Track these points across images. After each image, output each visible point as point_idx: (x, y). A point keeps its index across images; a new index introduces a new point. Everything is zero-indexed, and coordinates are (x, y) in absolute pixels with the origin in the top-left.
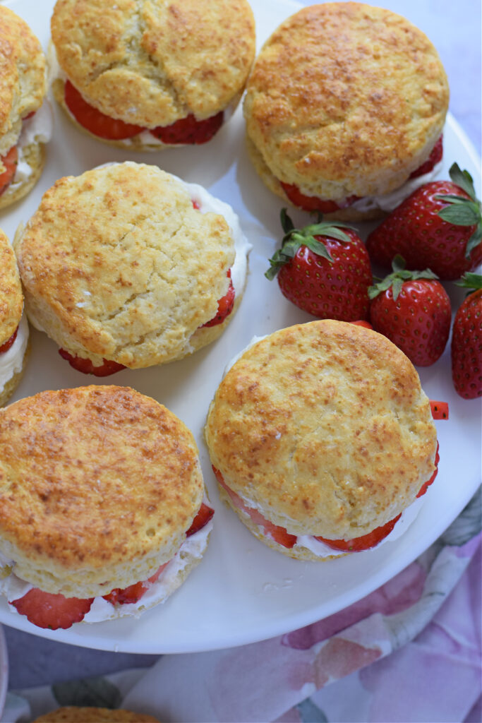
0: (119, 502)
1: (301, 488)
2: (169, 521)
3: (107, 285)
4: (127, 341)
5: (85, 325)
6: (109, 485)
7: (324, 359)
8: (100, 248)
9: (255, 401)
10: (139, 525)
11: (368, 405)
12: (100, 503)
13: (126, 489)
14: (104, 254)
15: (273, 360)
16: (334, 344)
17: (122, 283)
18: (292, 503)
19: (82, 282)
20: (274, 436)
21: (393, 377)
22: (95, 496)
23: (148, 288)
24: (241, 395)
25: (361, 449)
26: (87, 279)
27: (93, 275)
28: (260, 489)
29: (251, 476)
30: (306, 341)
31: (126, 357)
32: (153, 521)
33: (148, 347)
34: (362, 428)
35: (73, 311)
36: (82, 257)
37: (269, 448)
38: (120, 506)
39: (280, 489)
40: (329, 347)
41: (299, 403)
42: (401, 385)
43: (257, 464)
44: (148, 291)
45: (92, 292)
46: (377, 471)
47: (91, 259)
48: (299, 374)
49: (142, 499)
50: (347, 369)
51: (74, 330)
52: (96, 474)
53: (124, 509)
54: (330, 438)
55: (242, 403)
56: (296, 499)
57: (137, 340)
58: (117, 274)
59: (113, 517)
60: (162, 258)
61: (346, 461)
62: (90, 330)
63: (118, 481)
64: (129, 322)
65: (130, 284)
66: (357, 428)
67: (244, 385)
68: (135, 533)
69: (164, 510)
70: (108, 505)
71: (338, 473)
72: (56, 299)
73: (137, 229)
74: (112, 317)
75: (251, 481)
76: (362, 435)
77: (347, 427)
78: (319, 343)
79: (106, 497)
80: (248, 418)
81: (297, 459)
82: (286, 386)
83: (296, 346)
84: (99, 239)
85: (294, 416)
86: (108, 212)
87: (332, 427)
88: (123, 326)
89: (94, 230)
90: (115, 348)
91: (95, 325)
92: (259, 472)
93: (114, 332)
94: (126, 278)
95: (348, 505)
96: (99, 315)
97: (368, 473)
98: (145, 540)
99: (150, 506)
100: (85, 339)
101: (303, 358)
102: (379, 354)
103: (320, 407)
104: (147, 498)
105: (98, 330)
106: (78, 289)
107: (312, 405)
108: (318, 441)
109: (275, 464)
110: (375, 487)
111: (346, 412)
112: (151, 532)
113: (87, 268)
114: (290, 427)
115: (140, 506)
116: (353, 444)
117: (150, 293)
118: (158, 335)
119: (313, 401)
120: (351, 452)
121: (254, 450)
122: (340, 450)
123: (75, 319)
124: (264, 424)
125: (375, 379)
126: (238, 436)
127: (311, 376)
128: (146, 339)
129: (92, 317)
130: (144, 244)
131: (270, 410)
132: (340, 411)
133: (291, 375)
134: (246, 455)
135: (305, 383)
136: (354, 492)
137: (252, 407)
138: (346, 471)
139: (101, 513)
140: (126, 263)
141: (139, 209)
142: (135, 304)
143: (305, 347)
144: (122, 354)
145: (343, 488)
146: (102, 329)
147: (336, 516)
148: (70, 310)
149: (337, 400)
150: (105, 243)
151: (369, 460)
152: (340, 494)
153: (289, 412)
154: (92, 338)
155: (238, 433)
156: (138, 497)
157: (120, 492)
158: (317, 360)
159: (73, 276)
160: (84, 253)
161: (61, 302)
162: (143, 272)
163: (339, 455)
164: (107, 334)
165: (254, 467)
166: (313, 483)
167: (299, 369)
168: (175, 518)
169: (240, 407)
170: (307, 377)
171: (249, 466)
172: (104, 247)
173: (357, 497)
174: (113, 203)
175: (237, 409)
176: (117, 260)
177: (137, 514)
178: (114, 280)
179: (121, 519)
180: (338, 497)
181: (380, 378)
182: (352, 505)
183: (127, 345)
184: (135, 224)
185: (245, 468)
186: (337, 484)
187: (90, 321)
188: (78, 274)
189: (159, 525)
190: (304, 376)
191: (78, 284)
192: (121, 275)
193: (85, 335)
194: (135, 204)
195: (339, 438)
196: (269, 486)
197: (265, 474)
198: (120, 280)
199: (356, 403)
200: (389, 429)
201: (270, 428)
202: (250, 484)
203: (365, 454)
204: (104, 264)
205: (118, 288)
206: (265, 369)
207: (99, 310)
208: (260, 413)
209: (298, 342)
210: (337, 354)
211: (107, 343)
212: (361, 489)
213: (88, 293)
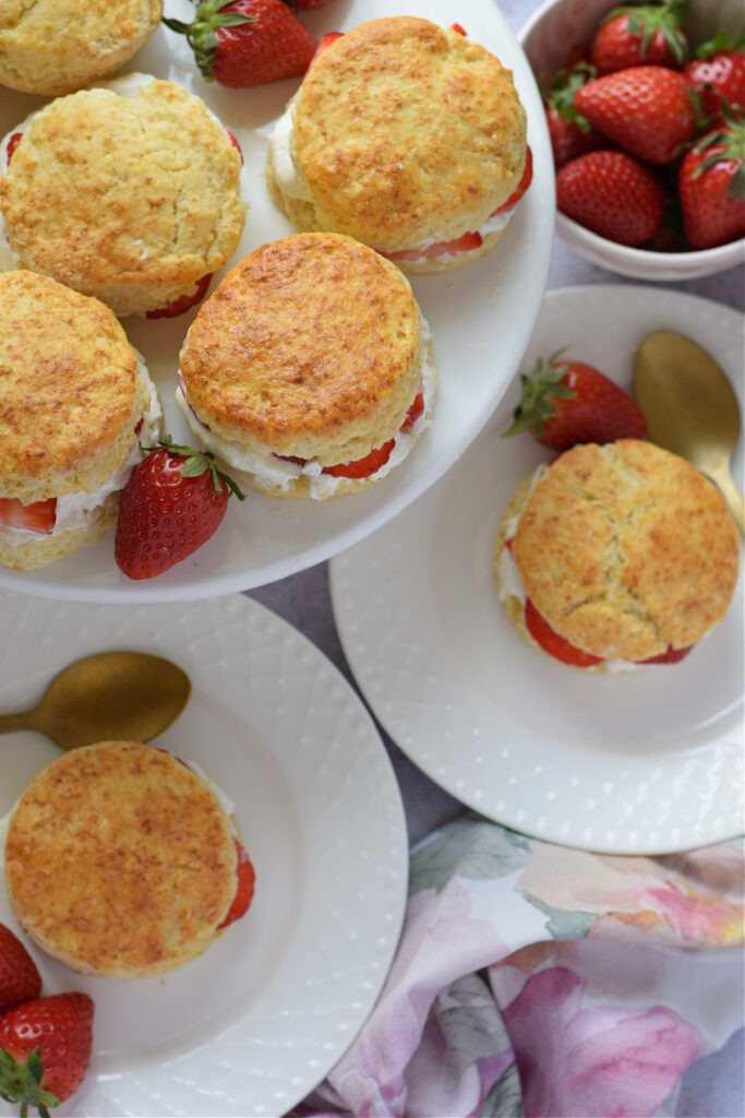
0: (357, 333)
1: (456, 184)
2: (404, 315)
3: (148, 218)
4: (206, 246)
5: (164, 267)
6: (335, 327)
7: (359, 82)
8: (106, 199)
9: (353, 163)
10: (388, 337)
11: (427, 75)
12: (345, 347)
13: (351, 319)
14: (115, 199)
15: (327, 124)
16: (351, 64)
17: (155, 205)
18: (463, 201)
19: (124, 238)
20: (399, 170)
21: (416, 39)
22: (336, 345)
23: (177, 189)
24: (339, 172)
25: (462, 110)
26: (125, 231)
27: (126, 224)
28: (432, 219)
29: (415, 216)
30: (329, 84)
31: (217, 260)
32: (393, 325)
33: (224, 234)
34: (444, 95)
35: (144, 267)
36: (102, 220)
37: (404, 182)
38: (360, 335)
39: (444, 202)
40: (351, 69)
41: (382, 130)
42: (428, 38)
43: (408, 203)
44: (180, 191)
45: (141, 237)
46: (489, 112)
47: (110, 214)
48: (356, 111)
49: (370, 316)
50: (383, 69)
51: (160, 280)
52: (317, 327)
53: (365, 335)
54: (434, 127)
55: (346, 176)
56: (462, 196)
57: (211, 237)
58: (144, 202)
59: (365, 347)
60: (160, 156)
61: (463, 130)
62: (172, 266)
63: (339, 319)
64: (193, 229)
65: (163, 199)
66: (442, 100)
67: (331, 163)
68: (392, 345)
69: (392, 311)
70: (351, 343)
71: (467, 144)
72: (119, 273)
73: (116, 154)
74: (175, 240)
75: (418, 220)
76: (449, 98)
77: (435, 106)
78: (342, 74)
79: (344, 338)
80: (366, 180)
81: (431, 166)
82: (359, 129)
83: (328, 96)
84: (98, 191)
85: (391, 139)
86: (77, 167)
87: (425, 118)
88: (192, 238)
89: (84, 191)
90: (203, 261)
91: (171, 260)
92: (417, 206)
93: (189, 249)
94: (155, 198)
95: (498, 159)
96: (165, 249)
97: (487, 121)
98: (404, 344)
99: (380, 315)
100: (175, 278)
101: (344, 98)
102: (388, 34)
103: (400, 114)
104: (373, 311)
105: (177, 260)
106: (128, 247)
107: (393, 119)
108: (429, 138)
109: (420, 188)
110: (501, 125)
111: (419, 97)
112: (401, 335)
113: (114, 224)
114: (400, 150)
115: (373, 323)
116: (453, 112)
117: (184, 191)
118: (220, 218)
119: (390, 115)
120: (459, 119)
121: (397, 195)
122: (451, 126)
123: (152, 270)
124: (379, 171)
125: (407, 53)
126: (373, 201)
127: (366, 102)
128: (217, 229)
129: (161, 256)
130: (135, 160)
131: (371, 157)
132: (416, 101)
133: (352, 118)
134: (393, 206)
135: (370, 111)
136: (492, 145)
137: (357, 170)
138: (471, 137)
139: (354, 353)
140: (140, 188)
141: (98, 137)
142: (183, 211)
143: (336, 88)
144: (211, 260)
145: (482, 150)
146: (180, 257)
147: (500, 176)
148: (140, 269)
149: (404, 96)
150: (107, 190)
151: (476, 111)
152: (484, 157)
153: (386, 143)
154: (180, 272)
155: (370, 199)
156: (366, 317)
157: (350, 325)
158: (355, 88)
159: (112, 241)
160: (98, 215)
161: (126, 270)
162: (162, 180)
163: (453, 130)
164: (187, 257)
165: (410, 208)
166: (460, 170)
167: (352, 107)
168: (408, 310)
169: (348, 180)
170: (366, 106)
171: (405, 211)
172: (109, 194)
173: (498, 146)
174: (72, 155)
175: (347, 185)
176: (132, 192)
177: (378, 330)
178: (147, 209)
179: (372, 345)
180: (485, 161)
181: (410, 50)
182: (500, 155)
183: (207, 250)
184: (108, 153)
185: (404, 216)
186: (475, 152)
187: (164, 261)
188: (114, 235)
189: (401, 324)
190: (361, 108)
191: (123, 243)
192: (148, 200)
193: (173, 275)
194: (89, 138)
195: (439, 119)
196: (434, 209)
197: (422, 204)
198: (152, 205)
199: (417, 84)
200: (460, 76)
201: (387, 168)
202: (419, 224)
203: (469, 109)
204: (126, 206)
205: (157, 213)
206: (328, 137)
207: (162, 245)
208: (367, 167)
209: (325, 92)
210: (363, 67)
211: (193, 263)
212: (494, 136)
213: (139, 242)
